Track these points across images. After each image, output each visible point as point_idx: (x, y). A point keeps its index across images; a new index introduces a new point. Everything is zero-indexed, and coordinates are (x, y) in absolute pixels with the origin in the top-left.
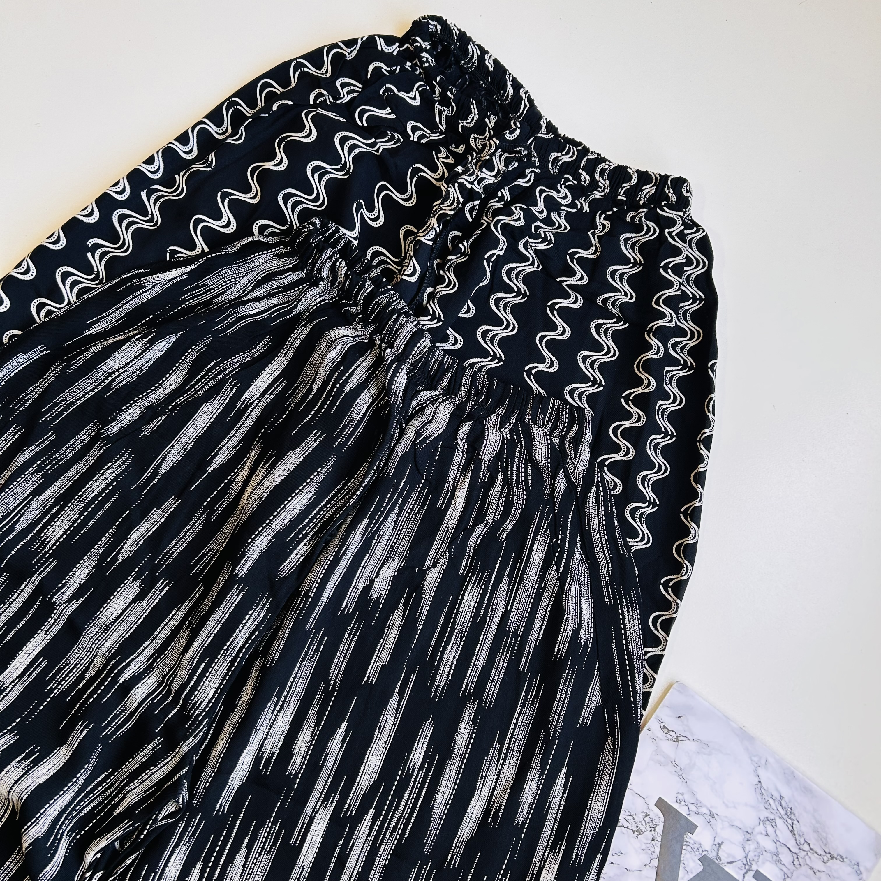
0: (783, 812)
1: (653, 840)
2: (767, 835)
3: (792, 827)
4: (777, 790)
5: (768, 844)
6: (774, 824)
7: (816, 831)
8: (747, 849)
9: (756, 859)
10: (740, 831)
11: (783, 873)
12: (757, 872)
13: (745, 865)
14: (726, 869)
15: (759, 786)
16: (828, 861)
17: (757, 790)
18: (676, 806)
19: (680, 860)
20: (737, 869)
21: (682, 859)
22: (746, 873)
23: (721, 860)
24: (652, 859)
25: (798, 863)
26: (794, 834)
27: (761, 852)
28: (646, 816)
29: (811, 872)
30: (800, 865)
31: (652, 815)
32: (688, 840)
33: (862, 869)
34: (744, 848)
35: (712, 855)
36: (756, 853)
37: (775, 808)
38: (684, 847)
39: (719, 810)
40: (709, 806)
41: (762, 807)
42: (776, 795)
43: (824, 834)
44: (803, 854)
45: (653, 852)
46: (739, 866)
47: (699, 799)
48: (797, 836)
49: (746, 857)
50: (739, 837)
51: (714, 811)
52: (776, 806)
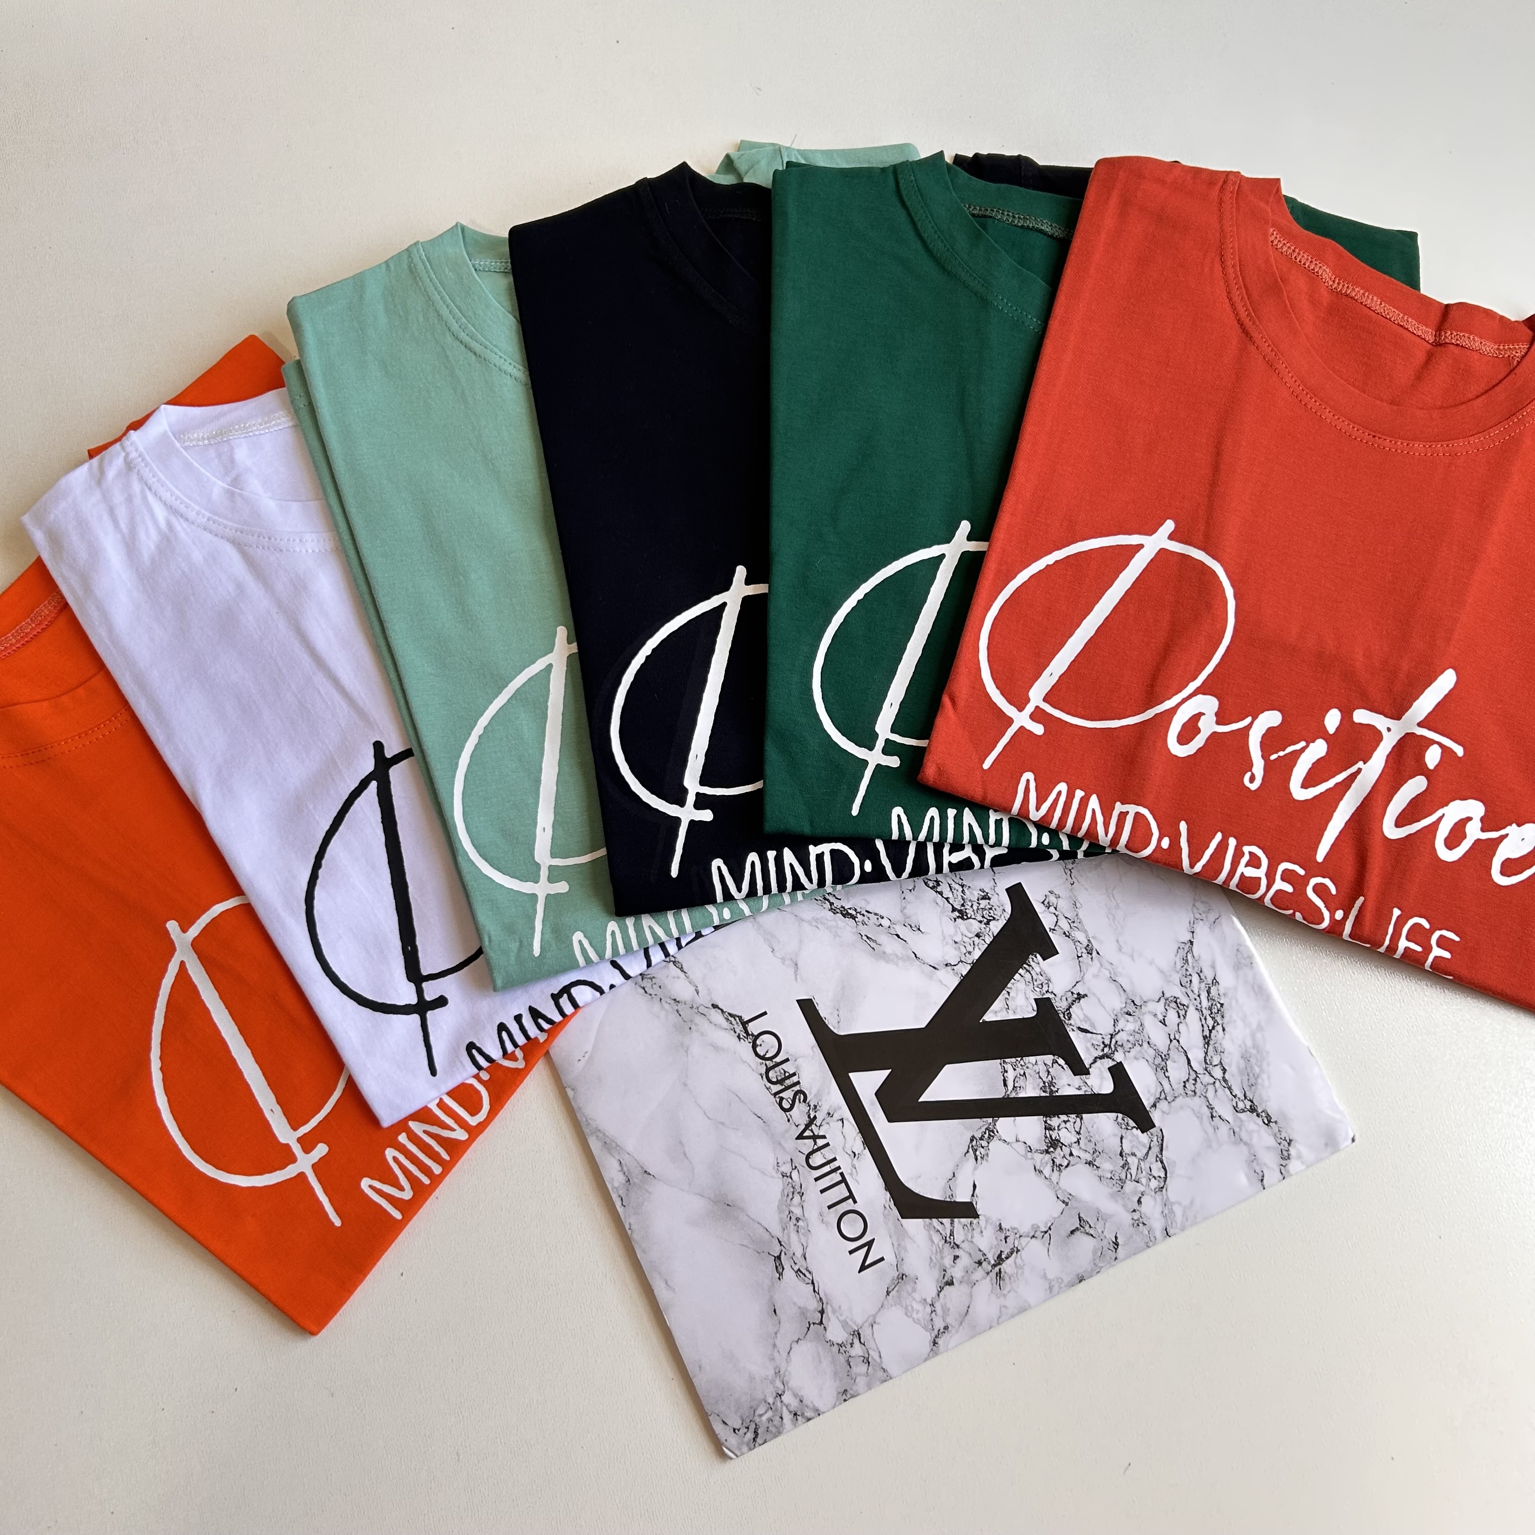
0: (1205, 1004)
1: (978, 936)
2: (1163, 1023)
3: (1210, 1031)
4: (1213, 967)
5: (1159, 1036)
6: (1182, 1013)
7: (1246, 1058)
8: (1120, 1026)
9: (1127, 1046)
10: (1122, 992)
11: (1159, 1090)
12: (1120, 1064)
13: (1106, 1046)
14: (1071, 1034)
15: (1187, 946)
16: (1244, 1111)
17: (1181, 951)
18: (1039, 908)
19: (1006, 986)
20: (1089, 1045)
21: (1009, 985)
22: (1101, 1057)
23: (1069, 1019)
24: (962, 962)
25: (1193, 1089)
26: (1208, 1044)
27: (1140, 1040)
28: (984, 898)
29: (1207, 1112)
30: (1194, 1091)
31: (994, 901)
32: (1032, 963)
33: (1293, 1151)
34: (1116, 1021)
35: (1060, 1005)
36: (1131, 1039)
37: (1196, 992)
38: (1021, 971)
39: (1105, 946)
40: (1090, 935)
41: (1176, 978)
42: (1208, 974)
43: (1257, 1070)
44: (1207, 1079)
45: (970, 953)
46: (1095, 1043)
47: (1080, 916)
48: (1211, 1048)
49: (1112, 1035)
50: (1117, 1003)
51: (1096, 945)
52: (1200, 989)
